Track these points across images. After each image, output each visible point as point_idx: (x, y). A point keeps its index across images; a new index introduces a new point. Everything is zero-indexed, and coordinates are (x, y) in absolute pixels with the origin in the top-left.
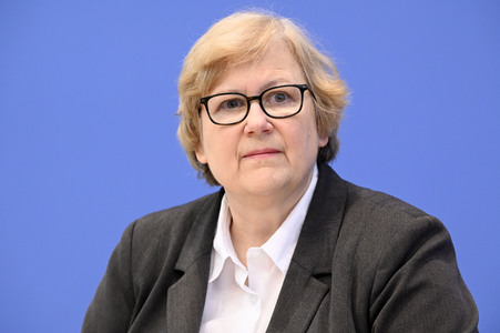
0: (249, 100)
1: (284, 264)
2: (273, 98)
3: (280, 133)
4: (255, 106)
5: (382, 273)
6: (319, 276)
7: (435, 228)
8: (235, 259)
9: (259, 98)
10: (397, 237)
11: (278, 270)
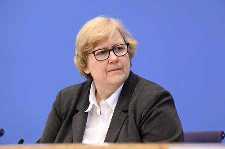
0: (110, 51)
1: (113, 107)
2: (117, 49)
3: (121, 62)
4: (112, 53)
5: (145, 111)
6: (124, 112)
7: (166, 94)
8: (96, 105)
9: (113, 50)
10: (151, 98)
11: (112, 110)
